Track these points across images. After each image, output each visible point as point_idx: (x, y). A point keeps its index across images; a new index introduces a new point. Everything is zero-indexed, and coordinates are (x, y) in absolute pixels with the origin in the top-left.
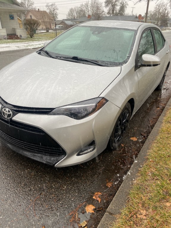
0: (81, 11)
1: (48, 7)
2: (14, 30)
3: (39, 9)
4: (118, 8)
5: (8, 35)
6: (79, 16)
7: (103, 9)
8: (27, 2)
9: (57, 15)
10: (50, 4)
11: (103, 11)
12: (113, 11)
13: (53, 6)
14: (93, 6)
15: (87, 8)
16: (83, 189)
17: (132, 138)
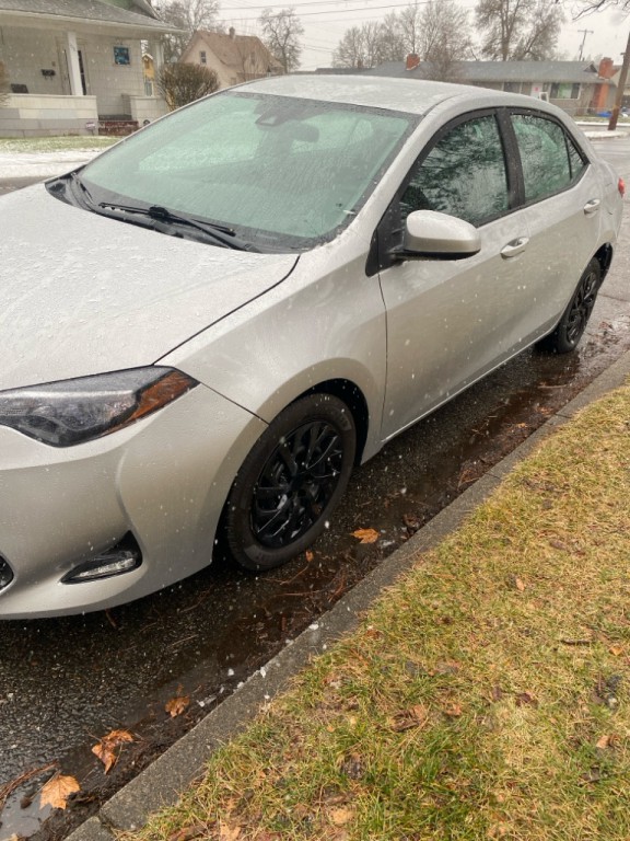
0: (389, 38)
1: (267, 24)
2: (126, 100)
3: (232, 30)
4: (525, 31)
5: (101, 118)
6: (379, 58)
7: (470, 34)
8: (194, 5)
9: (297, 51)
10: (277, 11)
11: (468, 44)
12: (505, 42)
13: (287, 20)
14: (430, 24)
15: (410, 29)
16: (74, 712)
17: (362, 531)
